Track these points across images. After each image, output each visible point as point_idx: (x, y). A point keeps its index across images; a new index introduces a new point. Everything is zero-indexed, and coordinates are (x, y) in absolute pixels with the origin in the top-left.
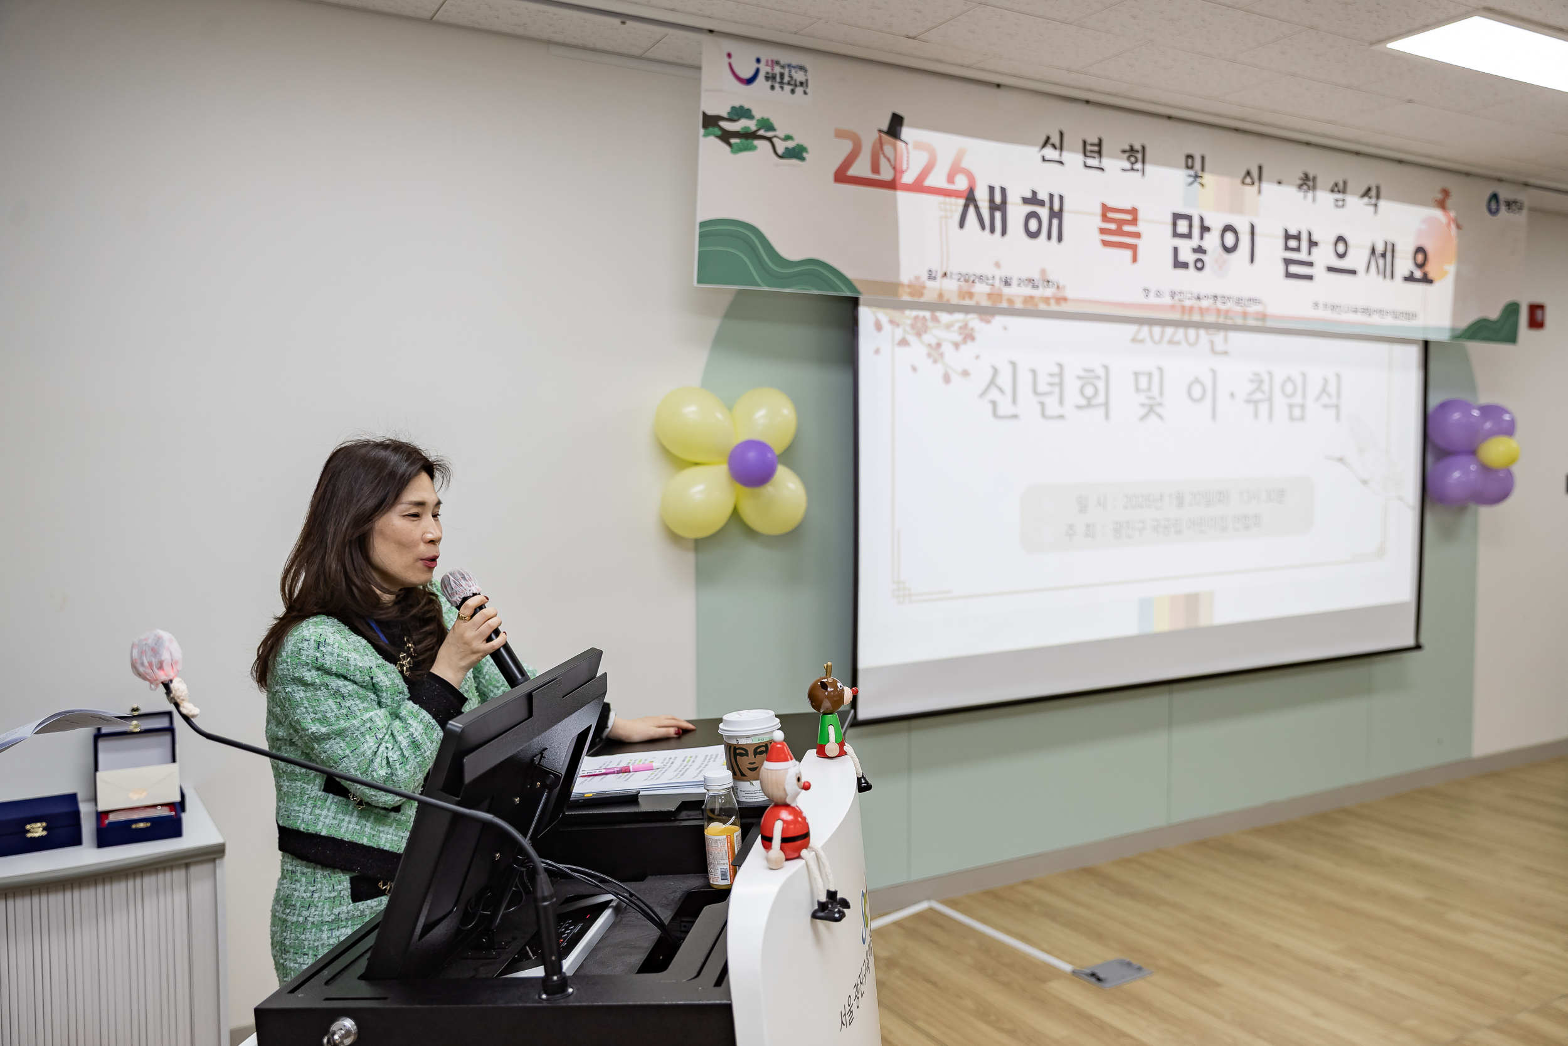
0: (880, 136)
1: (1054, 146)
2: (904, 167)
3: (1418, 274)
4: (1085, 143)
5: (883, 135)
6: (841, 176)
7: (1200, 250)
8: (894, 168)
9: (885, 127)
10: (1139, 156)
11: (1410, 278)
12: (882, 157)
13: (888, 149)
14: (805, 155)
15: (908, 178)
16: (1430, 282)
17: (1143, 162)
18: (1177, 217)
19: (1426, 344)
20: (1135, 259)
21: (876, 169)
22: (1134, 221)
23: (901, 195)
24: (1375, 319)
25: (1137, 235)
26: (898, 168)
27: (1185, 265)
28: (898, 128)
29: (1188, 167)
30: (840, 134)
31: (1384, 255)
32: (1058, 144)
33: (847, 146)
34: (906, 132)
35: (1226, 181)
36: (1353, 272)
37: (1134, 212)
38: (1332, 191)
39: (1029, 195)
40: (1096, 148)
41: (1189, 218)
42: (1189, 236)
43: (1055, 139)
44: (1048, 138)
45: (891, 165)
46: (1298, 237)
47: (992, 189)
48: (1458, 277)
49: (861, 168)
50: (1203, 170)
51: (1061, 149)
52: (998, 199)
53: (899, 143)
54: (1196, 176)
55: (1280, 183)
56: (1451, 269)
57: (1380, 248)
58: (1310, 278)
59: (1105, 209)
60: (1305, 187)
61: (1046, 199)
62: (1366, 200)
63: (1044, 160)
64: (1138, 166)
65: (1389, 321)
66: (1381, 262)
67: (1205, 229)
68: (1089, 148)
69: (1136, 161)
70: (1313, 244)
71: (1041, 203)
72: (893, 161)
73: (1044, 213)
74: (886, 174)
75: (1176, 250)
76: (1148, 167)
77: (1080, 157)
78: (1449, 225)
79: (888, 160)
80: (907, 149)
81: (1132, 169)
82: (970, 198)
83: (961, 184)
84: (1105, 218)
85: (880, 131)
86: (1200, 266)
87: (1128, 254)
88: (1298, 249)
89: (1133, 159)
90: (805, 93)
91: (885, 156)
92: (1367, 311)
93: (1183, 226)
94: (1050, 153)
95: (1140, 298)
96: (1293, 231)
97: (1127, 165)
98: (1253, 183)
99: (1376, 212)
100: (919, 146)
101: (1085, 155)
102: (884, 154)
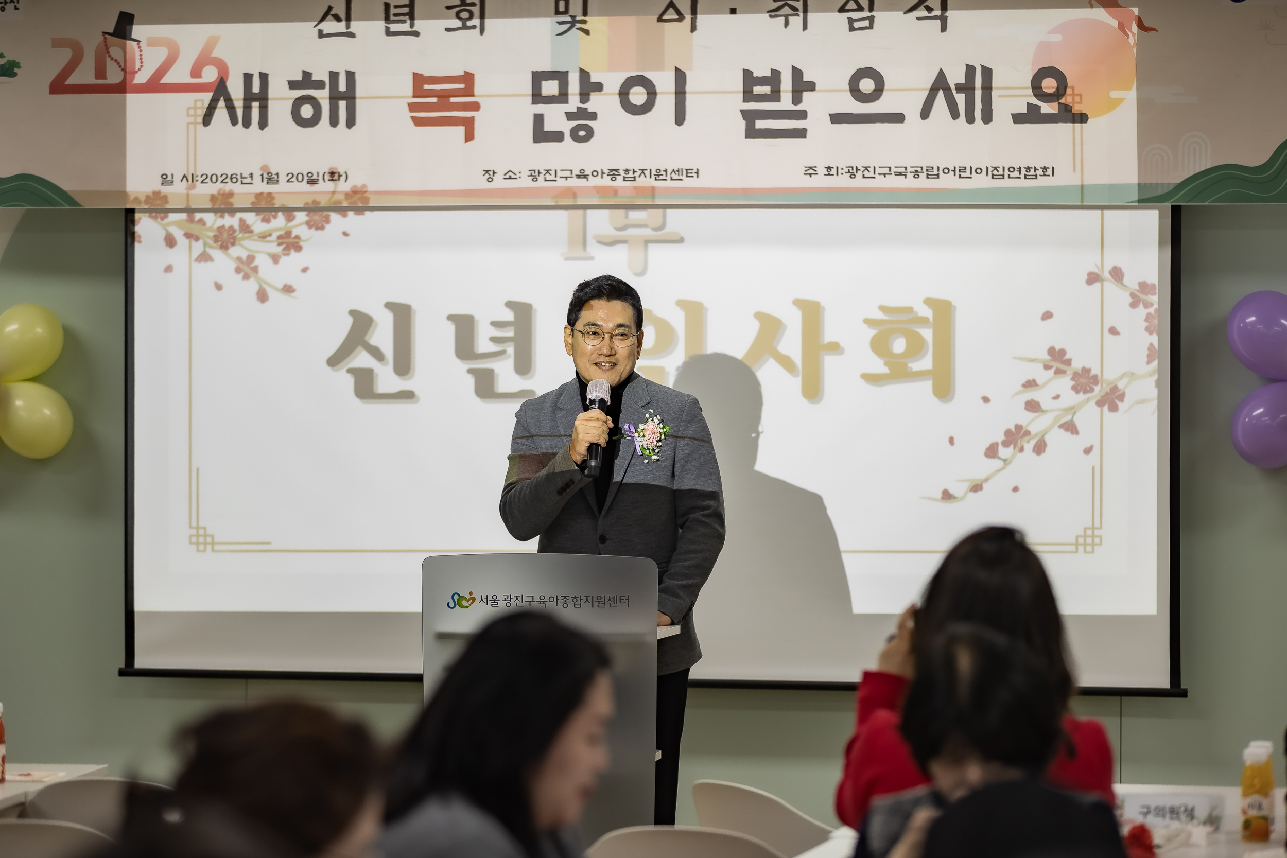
0: (105, 38)
1: (337, 18)
2: (138, 66)
3: (1047, 108)
4: (387, 6)
5: (107, 36)
6: (59, 87)
7: (582, 114)
8: (124, 70)
9: (111, 31)
10: (476, 10)
11: (1031, 116)
12: (108, 59)
13: (115, 51)
14: (16, 70)
15: (141, 78)
16: (1082, 118)
17: (482, 16)
18: (538, 77)
19: (1176, 211)
20: (469, 136)
21: (101, 72)
22: (469, 92)
23: (129, 97)
24: (948, 182)
25: (476, 107)
26: (128, 69)
27: (558, 137)
28: (128, 27)
29: (557, 13)
30: (58, 43)
31: (967, 88)
32: (343, 15)
33: (65, 55)
34: (138, 31)
35: (629, 24)
36: (898, 118)
37: (468, 79)
38: (842, 10)
39: (299, 77)
40: (406, 10)
41: (561, 77)
42: (562, 97)
43: (341, 10)
44: (330, 8)
45: (120, 66)
46: (774, 78)
47: (248, 78)
48: (1143, 106)
49: (84, 75)
50: (585, 13)
51: (348, 19)
52: (256, 88)
53: (128, 42)
54: (573, 22)
55: (733, 11)
56: (1130, 96)
57: (956, 77)
58: (801, 134)
59: (419, 80)
60: (786, 10)
61: (327, 79)
62: (922, 12)
63: (321, 35)
64: (476, 21)
65: (982, 182)
66: (960, 99)
67: (589, 87)
68: (393, 11)
69: (471, 17)
70: (801, 86)
71: (320, 85)
72: (122, 64)
73: (322, 96)
74: (114, 76)
75: (539, 119)
76: (487, 21)
77: (381, 24)
78: (1121, 27)
79: (118, 63)
80: (139, 47)
81: (465, 27)
82: (220, 90)
83: (210, 75)
84: (418, 91)
85: (105, 33)
86: (583, 134)
87: (460, 130)
88: (775, 95)
89: (465, 15)
90: (16, 8)
91: (112, 59)
92: (931, 173)
93: (550, 88)
94: (330, 26)
95: (481, 183)
96: (761, 71)
97: (458, 23)
98: (681, 18)
99: (944, 29)
100: (153, 43)
101: (387, 19)
102: (110, 56)
